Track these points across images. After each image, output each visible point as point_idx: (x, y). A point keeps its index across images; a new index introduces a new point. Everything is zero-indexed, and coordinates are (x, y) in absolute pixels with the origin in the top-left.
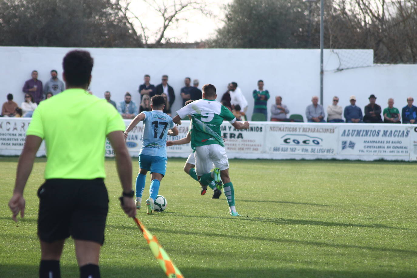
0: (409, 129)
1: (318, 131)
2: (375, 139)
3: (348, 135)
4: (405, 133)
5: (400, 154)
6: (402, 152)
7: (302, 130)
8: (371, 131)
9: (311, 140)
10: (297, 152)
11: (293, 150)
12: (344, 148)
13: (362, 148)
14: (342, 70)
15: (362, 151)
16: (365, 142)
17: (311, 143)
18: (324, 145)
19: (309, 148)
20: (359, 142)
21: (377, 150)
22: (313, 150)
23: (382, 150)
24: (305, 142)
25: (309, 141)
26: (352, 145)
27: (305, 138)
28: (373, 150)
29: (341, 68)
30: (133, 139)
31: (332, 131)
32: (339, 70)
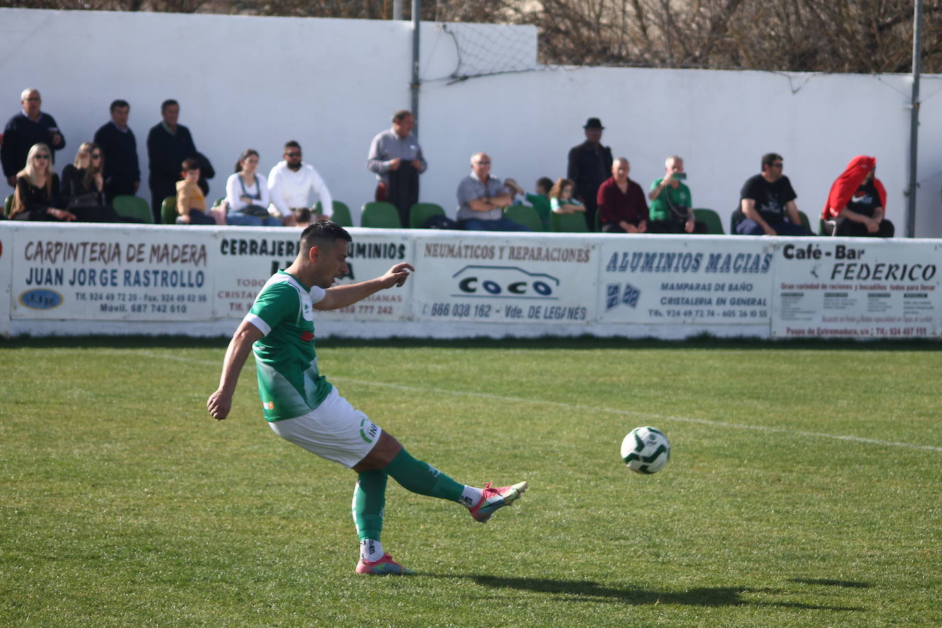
0: (771, 251)
1: (548, 257)
2: (689, 277)
3: (623, 268)
4: (762, 263)
5: (749, 319)
6: (753, 314)
7: (507, 253)
8: (680, 255)
9: (531, 281)
10: (493, 317)
11: (483, 311)
12: (611, 305)
13: (656, 305)
14: (465, 78)
15: (657, 313)
16: (664, 287)
17: (530, 291)
18: (564, 296)
19: (524, 305)
20: (649, 284)
21: (693, 308)
22: (535, 312)
23: (705, 308)
24: (513, 288)
25: (524, 284)
26: (632, 296)
27: (516, 277)
28: (683, 308)
29: (462, 72)
30: (49, 280)
31: (583, 255)
32: (457, 78)
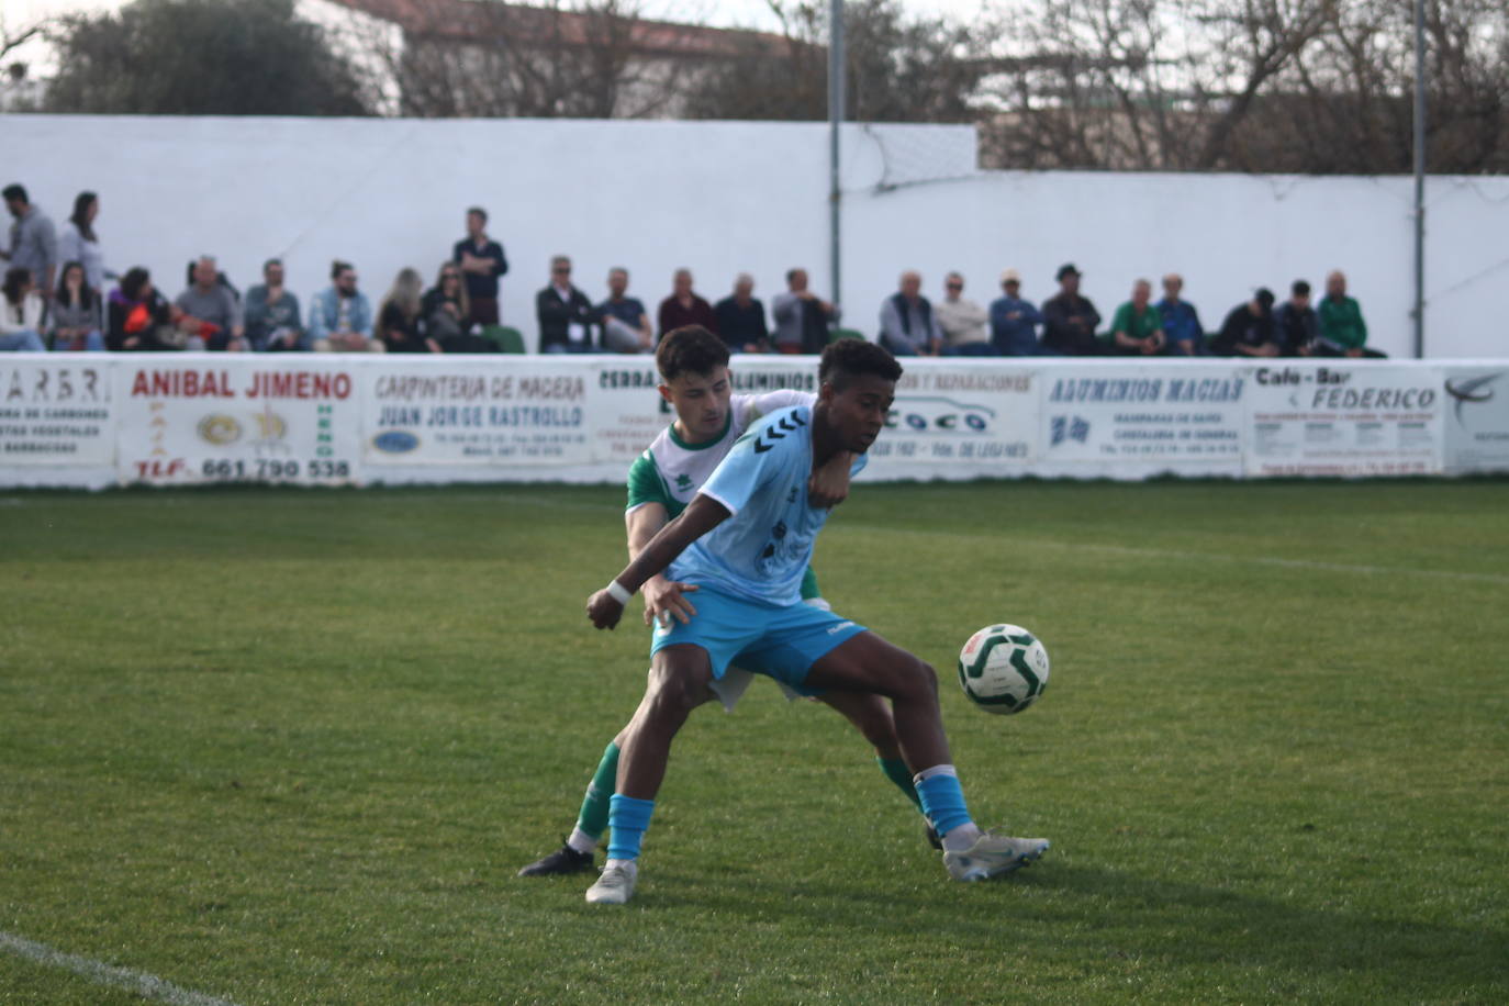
0: (1241, 376)
1: (982, 386)
2: (1147, 408)
3: (1070, 397)
4: (1231, 390)
5: (1218, 455)
6: (1223, 449)
7: (932, 382)
8: (1135, 383)
9: (962, 414)
10: (919, 456)
11: (907, 449)
12: (1057, 439)
13: (1112, 442)
14: (892, 188)
15: (1110, 449)
16: (1119, 419)
17: (962, 425)
18: (1001, 431)
19: (954, 440)
20: (1102, 418)
21: (1153, 443)
22: (968, 450)
23: (1166, 443)
24: (942, 422)
25: (953, 417)
26: (1081, 430)
27: (943, 410)
28: (1141, 443)
29: (890, 180)
30: (404, 420)
31: (1022, 384)
32: (885, 189)
